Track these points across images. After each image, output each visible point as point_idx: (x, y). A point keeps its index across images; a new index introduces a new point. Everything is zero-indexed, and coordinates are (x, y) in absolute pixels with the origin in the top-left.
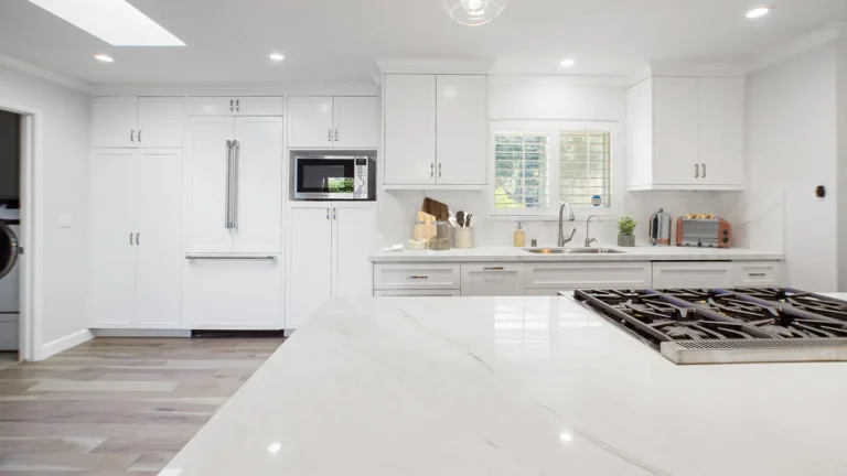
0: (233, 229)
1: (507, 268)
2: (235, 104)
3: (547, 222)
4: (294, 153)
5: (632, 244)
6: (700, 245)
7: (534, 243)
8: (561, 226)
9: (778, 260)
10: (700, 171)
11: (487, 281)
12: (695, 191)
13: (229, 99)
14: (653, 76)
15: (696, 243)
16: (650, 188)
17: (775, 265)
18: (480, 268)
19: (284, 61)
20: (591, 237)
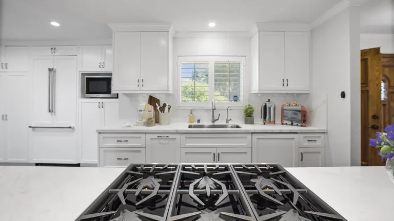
0: (53, 113)
1: (171, 136)
2: (53, 49)
3: (207, 110)
4: (83, 74)
5: (252, 122)
6: (292, 124)
7: (199, 121)
8: (213, 112)
9: (324, 133)
10: (285, 82)
11: (160, 143)
12: (287, 94)
13: (50, 48)
14: (259, 31)
15: (290, 123)
16: (257, 92)
17: (322, 136)
18: (155, 136)
19: (60, 26)
20: (229, 118)
